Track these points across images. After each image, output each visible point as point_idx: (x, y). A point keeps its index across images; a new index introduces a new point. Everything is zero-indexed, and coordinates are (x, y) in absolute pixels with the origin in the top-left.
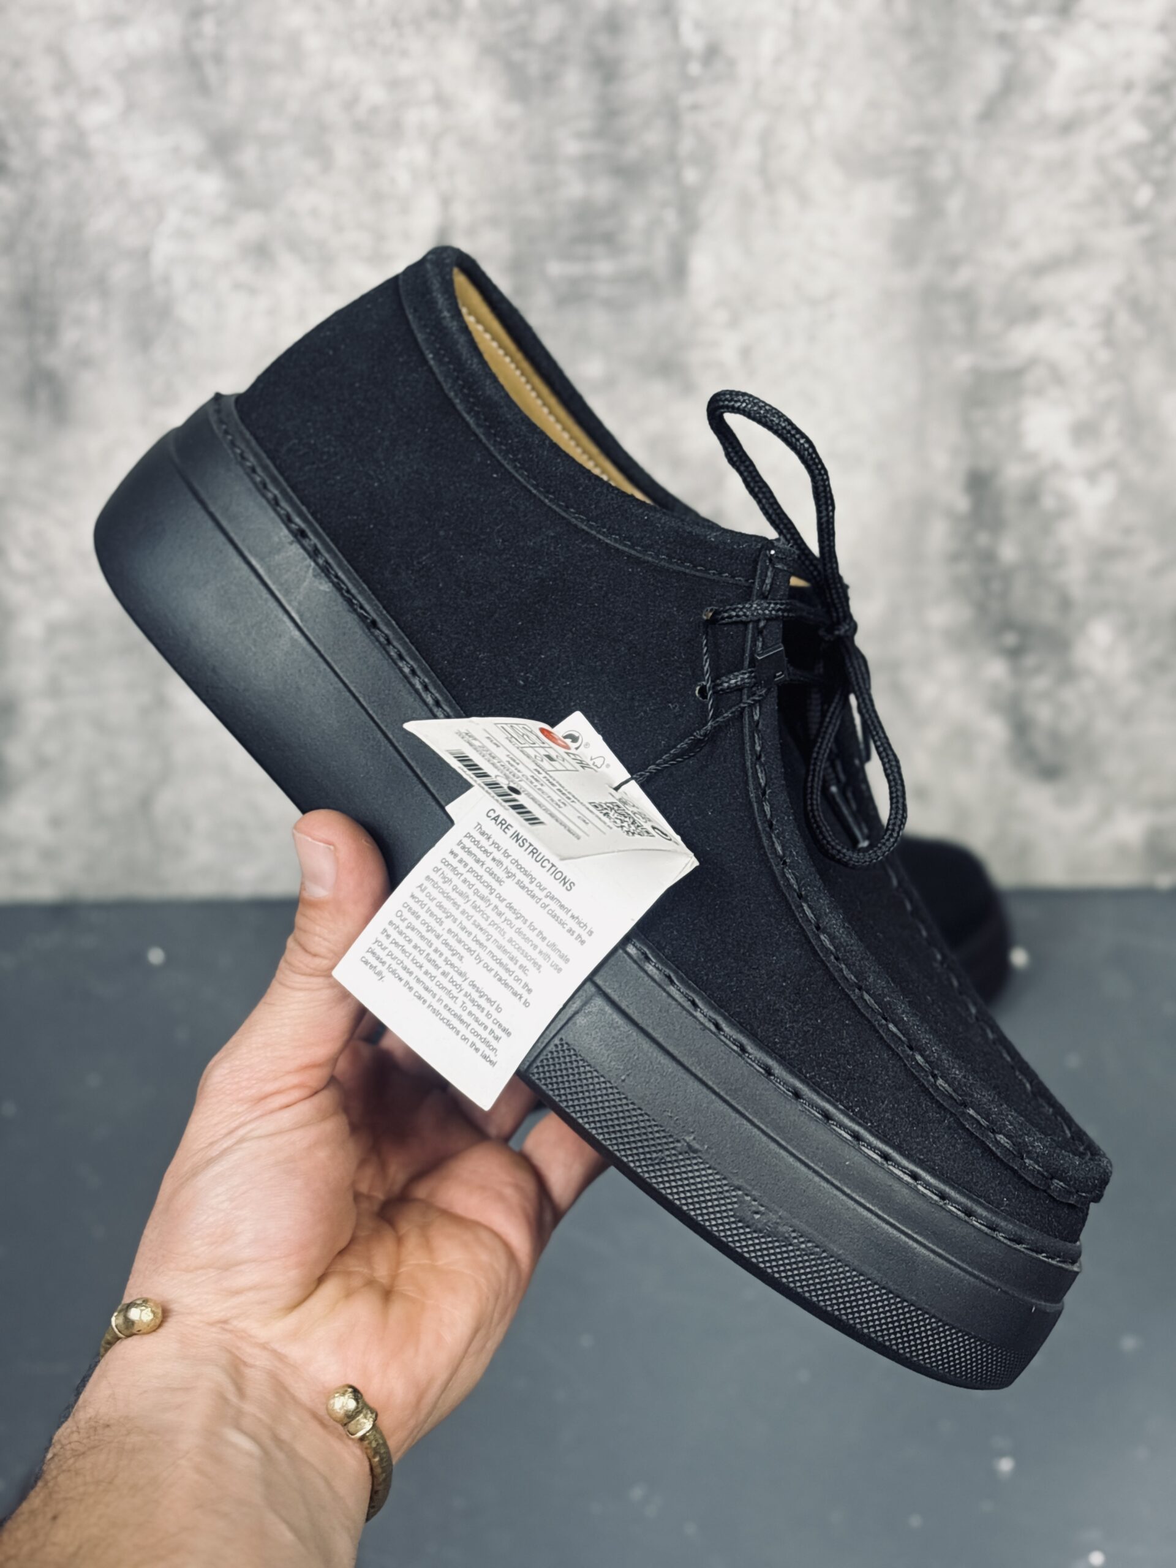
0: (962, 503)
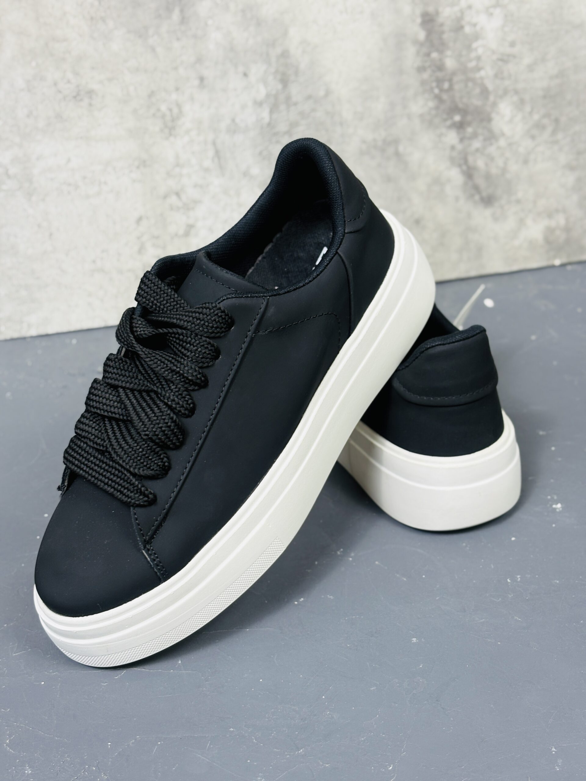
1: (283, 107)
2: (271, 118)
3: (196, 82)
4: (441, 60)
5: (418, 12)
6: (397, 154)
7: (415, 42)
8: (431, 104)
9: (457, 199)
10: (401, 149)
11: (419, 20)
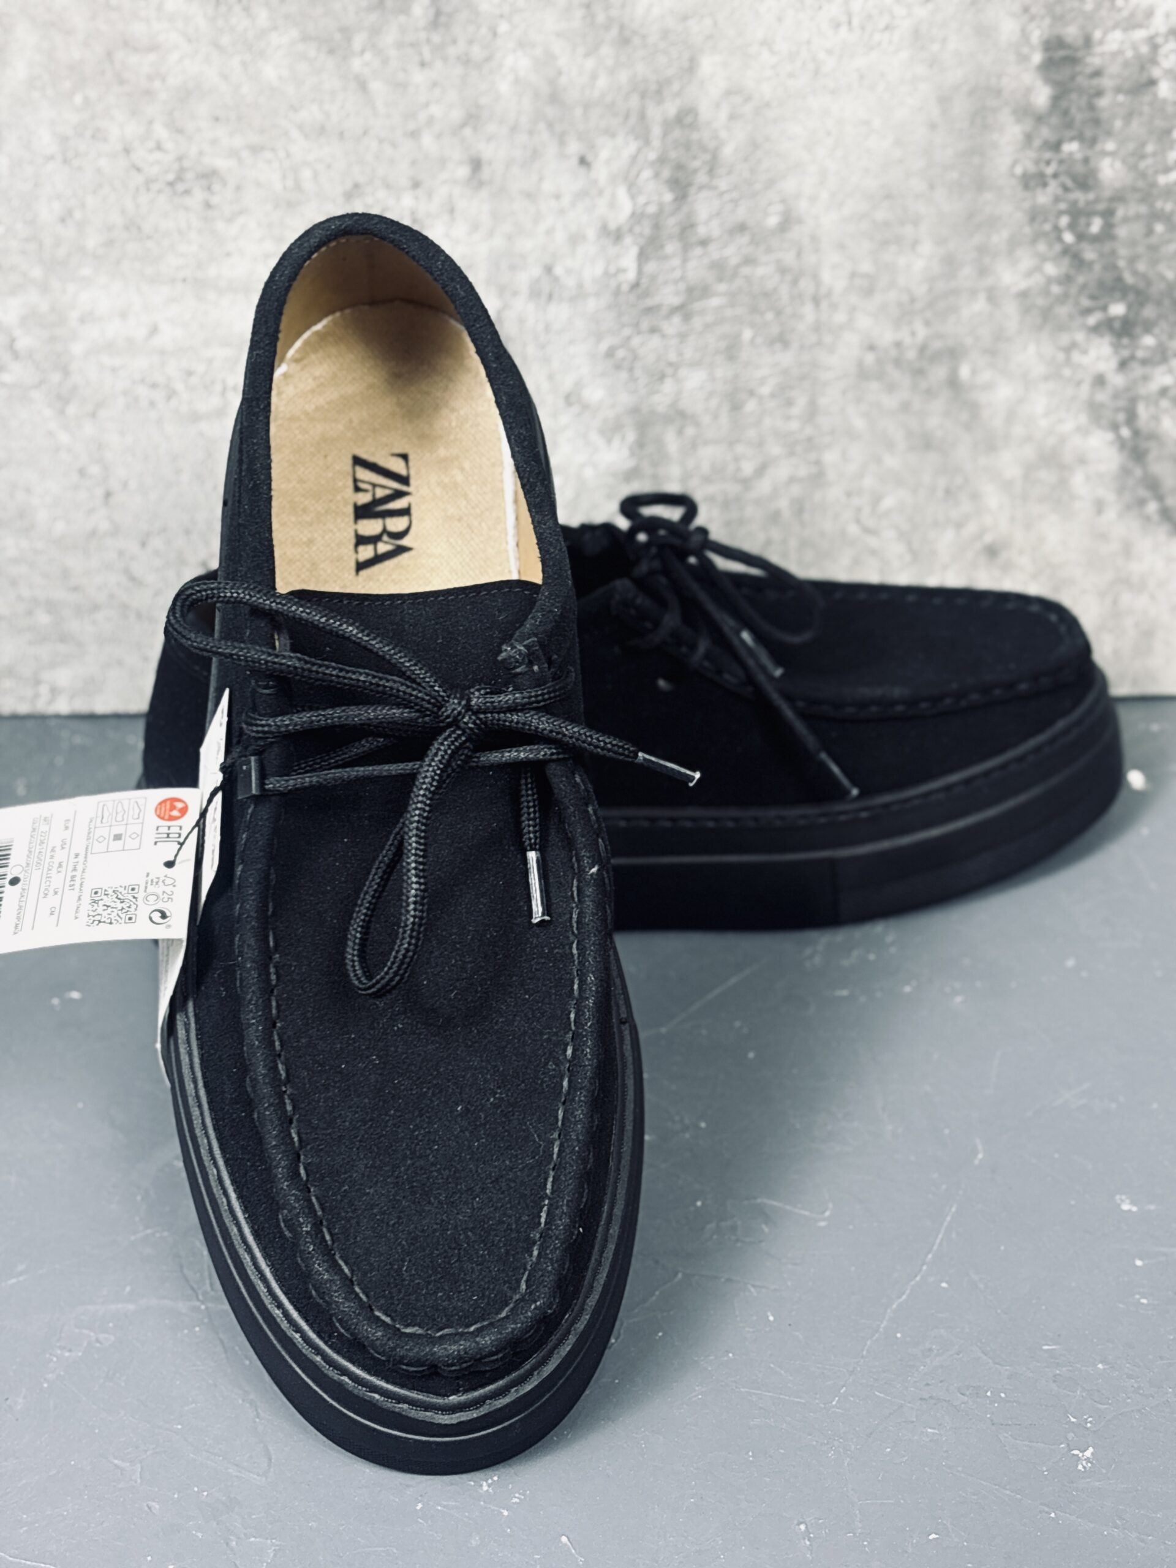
0: (1042, 96)
1: (671, 247)
2: (640, 272)
3: (463, 172)
4: (1086, 160)
5: (1037, 35)
6: (953, 383)
7: (1023, 111)
8: (1051, 269)
9: (1099, 507)
10: (964, 372)
11: (1037, 58)
